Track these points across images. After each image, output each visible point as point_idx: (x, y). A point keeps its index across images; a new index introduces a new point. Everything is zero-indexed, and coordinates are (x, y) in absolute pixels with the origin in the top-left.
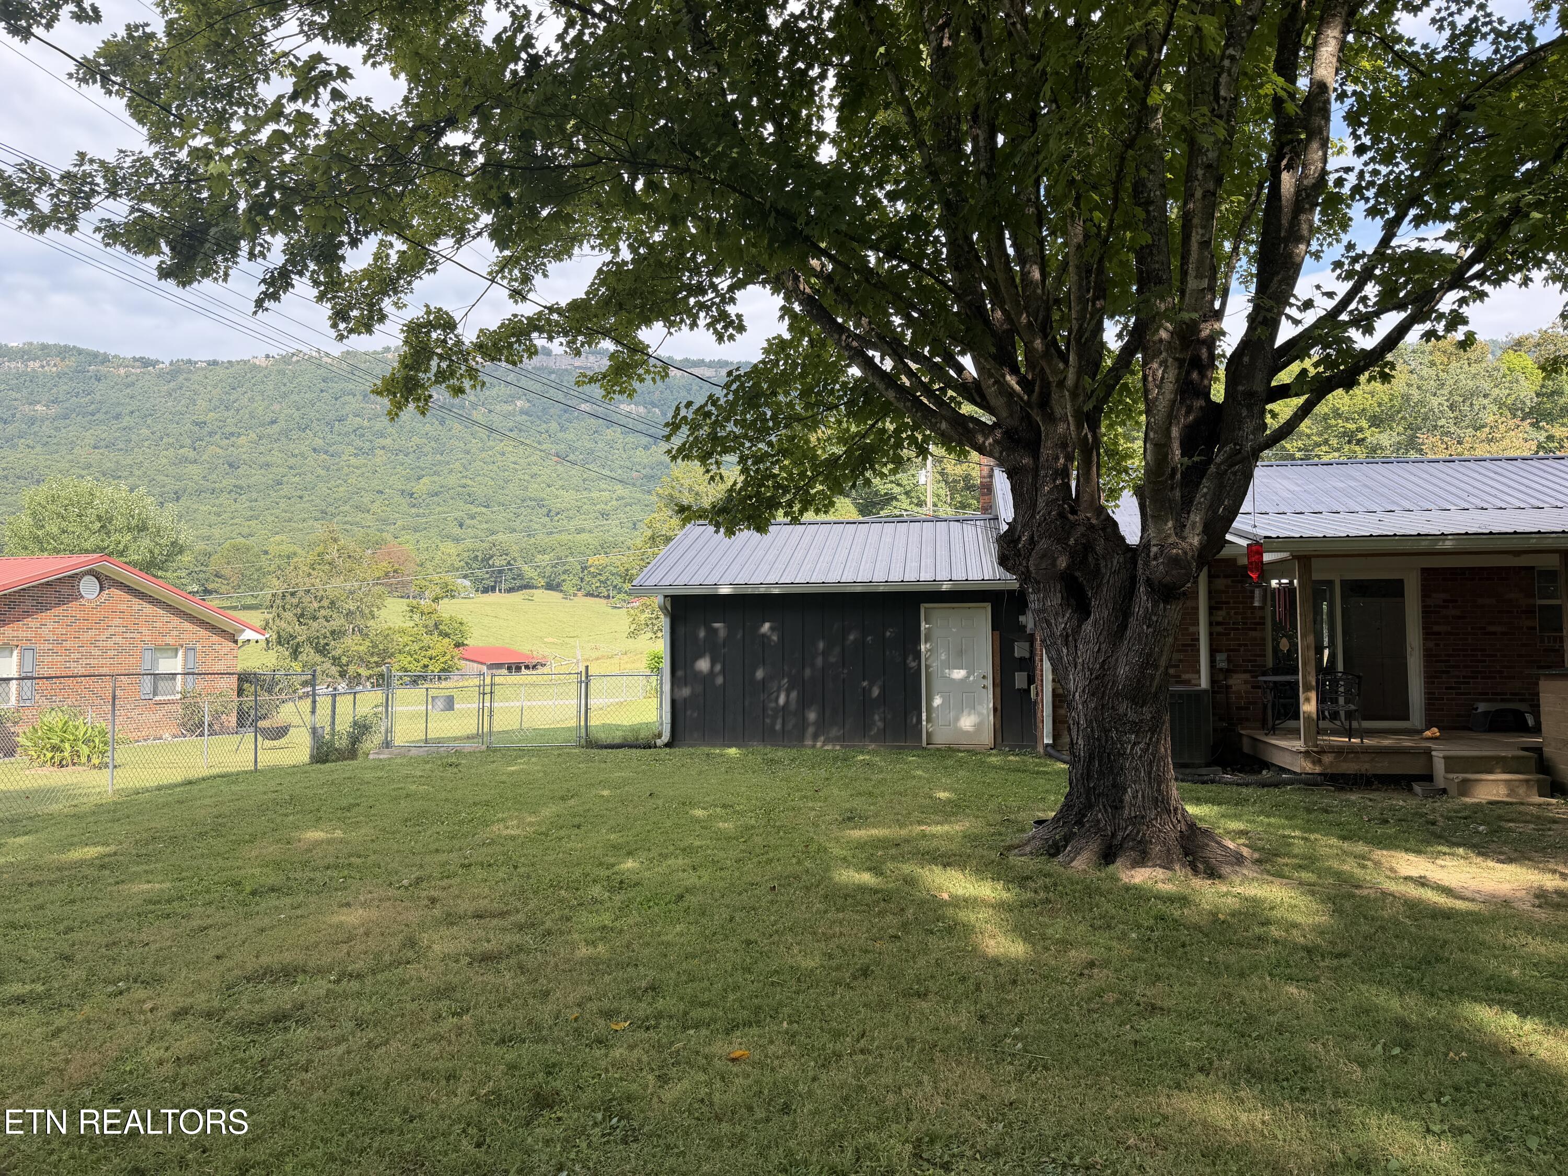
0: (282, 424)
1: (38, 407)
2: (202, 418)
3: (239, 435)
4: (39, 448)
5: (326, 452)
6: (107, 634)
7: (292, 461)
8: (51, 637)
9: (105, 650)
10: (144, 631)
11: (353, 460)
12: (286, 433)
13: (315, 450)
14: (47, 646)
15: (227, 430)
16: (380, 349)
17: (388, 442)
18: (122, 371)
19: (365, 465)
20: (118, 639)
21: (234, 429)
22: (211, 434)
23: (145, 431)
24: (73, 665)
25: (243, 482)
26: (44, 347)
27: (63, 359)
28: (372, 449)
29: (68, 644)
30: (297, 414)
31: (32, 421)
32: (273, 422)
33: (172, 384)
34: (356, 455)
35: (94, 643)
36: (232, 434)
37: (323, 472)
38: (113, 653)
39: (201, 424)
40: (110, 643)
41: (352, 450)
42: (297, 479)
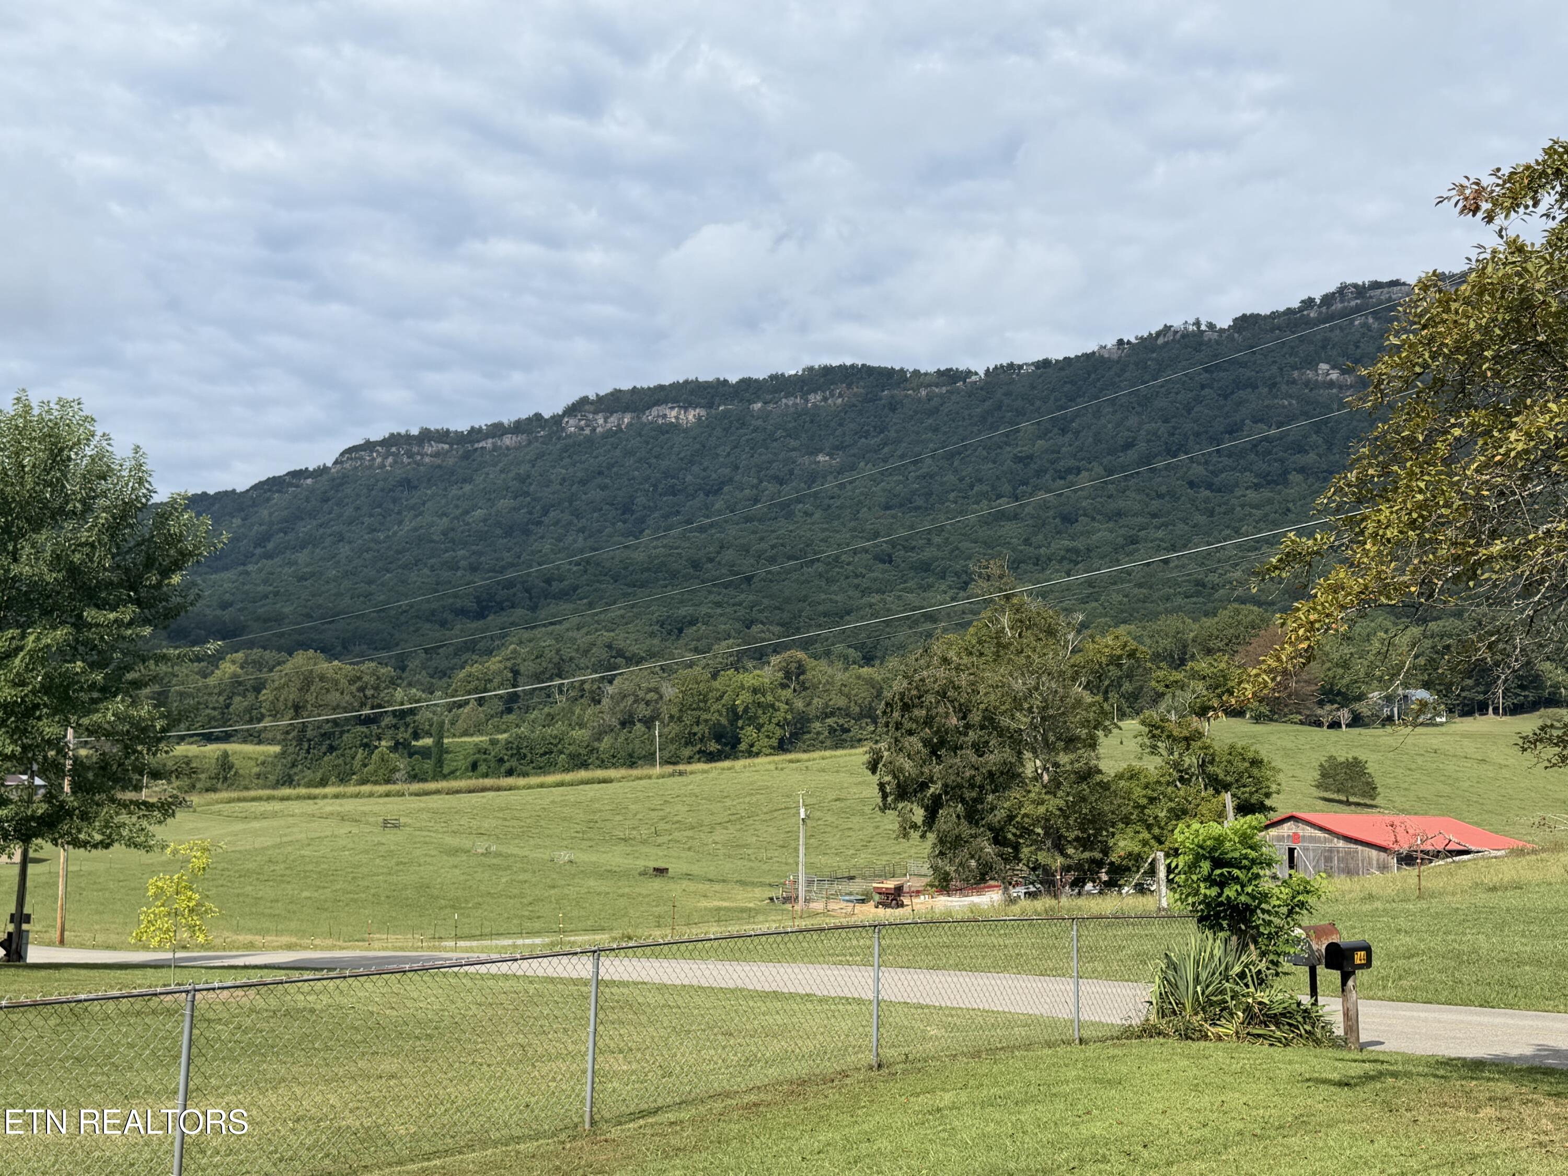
0: (1142, 446)
1: (821, 458)
2: (1026, 450)
3: (1079, 471)
4: (818, 515)
5: (1210, 486)
7: (1155, 505)
11: (1252, 495)
12: (1147, 460)
13: (1191, 484)
15: (1061, 465)
16: (1295, 304)
17: (1311, 458)
18: (923, 392)
19: (1270, 502)
21: (1072, 463)
22: (1039, 473)
23: (950, 478)
25: (1079, 544)
26: (827, 371)
27: (849, 386)
28: (1285, 473)
30: (1163, 429)
31: (812, 477)
32: (1128, 446)
33: (988, 404)
34: (1257, 487)
36: (1069, 471)
37: (1201, 519)
39: (1024, 460)
41: (1249, 478)
42: (1160, 534)
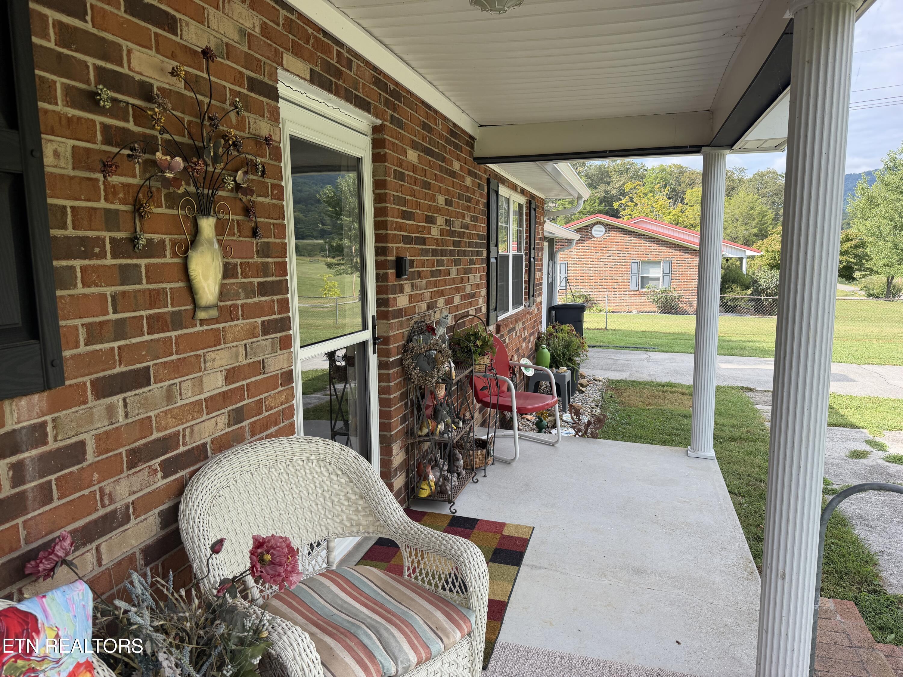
6: (608, 255)
8: (575, 257)
9: (606, 264)
10: (633, 252)
14: (573, 262)
20: (614, 257)
24: (587, 271)
29: (585, 260)
35: (600, 259)
38: (611, 264)
40: (610, 259)
